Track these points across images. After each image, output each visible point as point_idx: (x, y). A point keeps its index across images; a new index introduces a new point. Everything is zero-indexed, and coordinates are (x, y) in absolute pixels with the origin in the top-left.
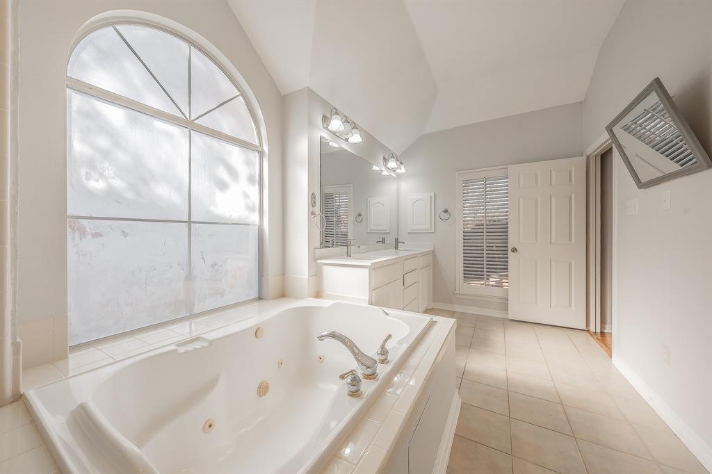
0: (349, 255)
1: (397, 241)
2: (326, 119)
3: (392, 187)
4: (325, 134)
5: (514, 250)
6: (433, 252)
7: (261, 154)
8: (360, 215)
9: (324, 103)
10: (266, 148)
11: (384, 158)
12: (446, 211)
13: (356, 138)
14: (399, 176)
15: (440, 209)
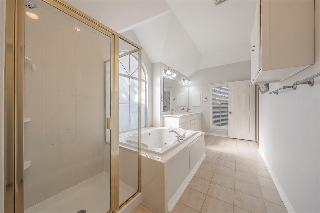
0: (172, 114)
1: (188, 109)
2: (165, 71)
3: (186, 89)
4: (165, 75)
5: (230, 113)
6: (202, 113)
7: (146, 82)
8: (174, 99)
9: (165, 65)
10: (147, 81)
11: (183, 79)
12: (206, 98)
13: (175, 75)
14: (189, 85)
15: (204, 98)
